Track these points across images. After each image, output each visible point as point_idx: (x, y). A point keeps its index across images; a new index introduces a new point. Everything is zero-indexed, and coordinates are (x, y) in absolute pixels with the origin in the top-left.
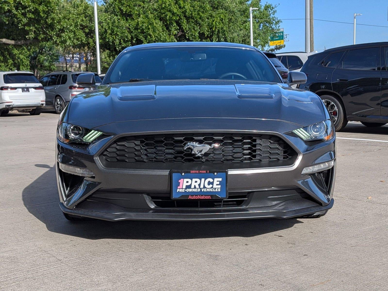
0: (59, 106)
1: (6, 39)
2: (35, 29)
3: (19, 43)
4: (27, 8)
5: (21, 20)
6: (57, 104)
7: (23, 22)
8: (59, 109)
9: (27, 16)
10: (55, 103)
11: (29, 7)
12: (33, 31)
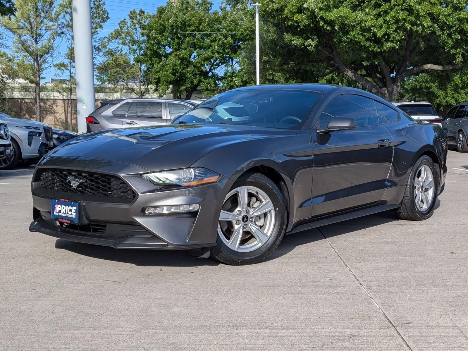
0: (461, 142)
1: (432, 65)
2: (463, 51)
3: (447, 68)
4: (453, 27)
5: (447, 43)
6: (460, 140)
7: (450, 44)
8: (461, 146)
9: (452, 37)
10: (458, 139)
11: (455, 27)
12: (461, 54)
